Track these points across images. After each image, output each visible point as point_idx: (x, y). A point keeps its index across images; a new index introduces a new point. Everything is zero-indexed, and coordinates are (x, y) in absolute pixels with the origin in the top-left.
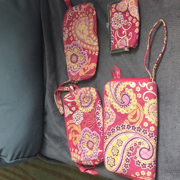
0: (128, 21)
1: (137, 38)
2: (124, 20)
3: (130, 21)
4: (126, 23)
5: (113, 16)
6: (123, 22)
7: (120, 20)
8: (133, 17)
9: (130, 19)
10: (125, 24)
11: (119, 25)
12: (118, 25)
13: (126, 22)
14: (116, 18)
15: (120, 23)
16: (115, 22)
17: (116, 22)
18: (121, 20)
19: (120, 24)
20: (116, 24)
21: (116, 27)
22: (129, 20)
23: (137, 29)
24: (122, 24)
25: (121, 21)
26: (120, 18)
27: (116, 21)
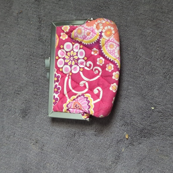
0: (95, 65)
1: (113, 102)
2: (86, 61)
3: (99, 66)
4: (89, 67)
5: (62, 47)
6: (82, 64)
7: (76, 57)
8: (108, 61)
9: (101, 61)
10: (86, 68)
11: (73, 67)
12: (71, 66)
13: (90, 65)
14: (67, 52)
15: (76, 64)
16: (64, 59)
17: (66, 61)
18: (79, 59)
19: (76, 66)
20: (66, 64)
21: (66, 69)
22: (98, 63)
23: (115, 84)
24: (80, 68)
25: (80, 61)
26: (77, 55)
27: (67, 57)
